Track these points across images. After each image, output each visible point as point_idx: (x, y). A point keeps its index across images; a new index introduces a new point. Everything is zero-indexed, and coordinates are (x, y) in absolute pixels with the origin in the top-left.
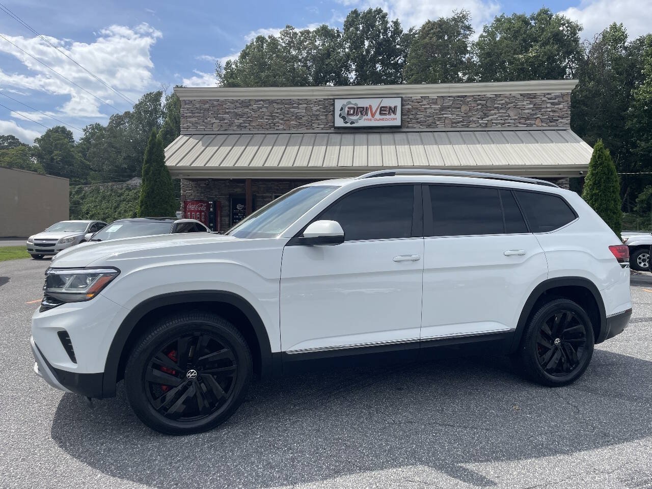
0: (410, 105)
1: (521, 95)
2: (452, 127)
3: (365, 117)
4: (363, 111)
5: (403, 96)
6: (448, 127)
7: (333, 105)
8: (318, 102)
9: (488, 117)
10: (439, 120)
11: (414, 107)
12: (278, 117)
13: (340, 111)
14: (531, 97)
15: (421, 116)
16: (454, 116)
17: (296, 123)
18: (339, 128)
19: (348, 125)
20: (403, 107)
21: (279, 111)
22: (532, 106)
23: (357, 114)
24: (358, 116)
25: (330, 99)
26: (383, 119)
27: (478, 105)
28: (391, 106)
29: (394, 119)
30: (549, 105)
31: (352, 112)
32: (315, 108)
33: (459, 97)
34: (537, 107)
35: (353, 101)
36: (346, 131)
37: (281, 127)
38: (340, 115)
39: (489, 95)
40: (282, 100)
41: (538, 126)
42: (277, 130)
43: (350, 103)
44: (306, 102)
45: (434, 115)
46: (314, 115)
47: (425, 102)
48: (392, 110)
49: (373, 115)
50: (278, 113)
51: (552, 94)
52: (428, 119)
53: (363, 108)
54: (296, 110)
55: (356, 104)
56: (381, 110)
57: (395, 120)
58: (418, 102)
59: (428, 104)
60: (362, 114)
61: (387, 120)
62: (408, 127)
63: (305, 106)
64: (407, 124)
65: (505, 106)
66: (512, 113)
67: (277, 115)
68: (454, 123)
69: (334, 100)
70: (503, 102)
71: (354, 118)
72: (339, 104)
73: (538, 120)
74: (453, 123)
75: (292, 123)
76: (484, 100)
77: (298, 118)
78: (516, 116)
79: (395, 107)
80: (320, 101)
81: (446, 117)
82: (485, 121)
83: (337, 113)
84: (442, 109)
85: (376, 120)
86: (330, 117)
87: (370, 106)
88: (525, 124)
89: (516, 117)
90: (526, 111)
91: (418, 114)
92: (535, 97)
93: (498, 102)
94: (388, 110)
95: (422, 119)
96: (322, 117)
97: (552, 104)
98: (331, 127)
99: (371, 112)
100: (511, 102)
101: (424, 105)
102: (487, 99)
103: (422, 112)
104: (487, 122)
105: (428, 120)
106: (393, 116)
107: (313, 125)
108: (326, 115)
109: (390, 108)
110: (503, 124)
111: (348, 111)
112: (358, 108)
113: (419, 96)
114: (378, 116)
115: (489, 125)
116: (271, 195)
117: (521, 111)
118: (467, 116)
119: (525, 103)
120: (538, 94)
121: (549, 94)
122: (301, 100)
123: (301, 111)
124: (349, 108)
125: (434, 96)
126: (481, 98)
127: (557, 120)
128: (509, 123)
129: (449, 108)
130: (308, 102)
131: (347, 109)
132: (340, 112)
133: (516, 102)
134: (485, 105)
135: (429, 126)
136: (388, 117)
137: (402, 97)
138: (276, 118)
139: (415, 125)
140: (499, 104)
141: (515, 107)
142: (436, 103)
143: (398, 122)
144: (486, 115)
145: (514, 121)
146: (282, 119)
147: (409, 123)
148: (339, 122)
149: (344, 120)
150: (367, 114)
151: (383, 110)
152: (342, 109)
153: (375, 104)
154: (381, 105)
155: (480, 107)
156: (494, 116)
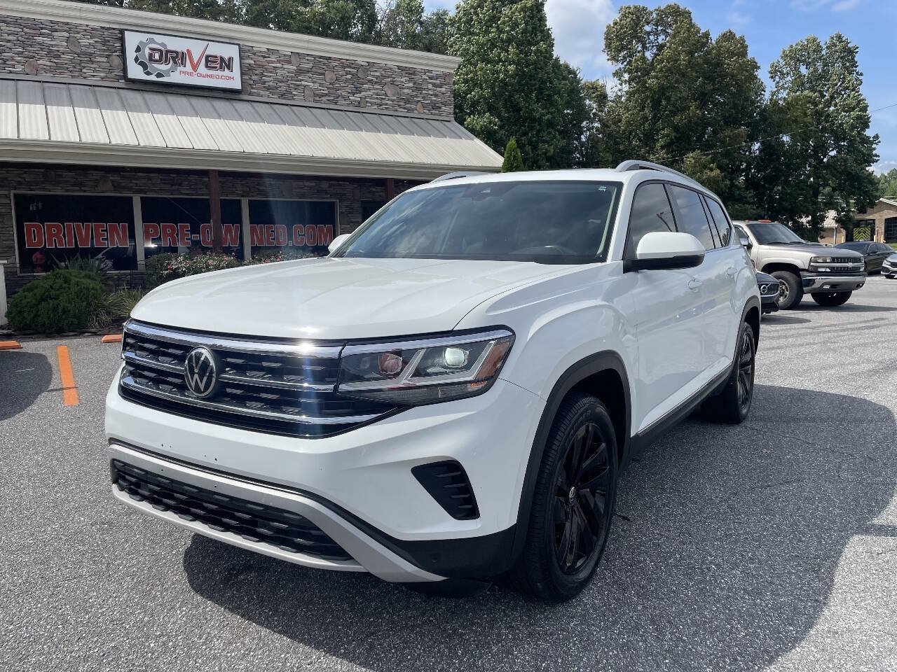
0: (252, 59)
1: (399, 68)
2: (315, 101)
3: (181, 68)
4: (178, 58)
5: (241, 43)
6: (309, 101)
7: (122, 40)
8: (91, 32)
9: (360, 92)
10: (296, 89)
11: (258, 63)
12: (11, 49)
13: (136, 52)
14: (411, 72)
15: (270, 80)
16: (317, 86)
17: (48, 63)
18: (134, 81)
19: (153, 78)
20: (243, 61)
21: (10, 38)
22: (411, 85)
23: (167, 62)
24: (170, 64)
25: (114, 29)
26: (211, 76)
27: (347, 74)
28: (223, 56)
29: (230, 78)
30: (430, 86)
31: (157, 56)
32: (85, 42)
33: (321, 57)
34: (418, 88)
35: (159, 39)
36: (148, 88)
37: (19, 68)
38: (136, 59)
39: (360, 61)
40: (16, 19)
41: (419, 113)
42: (11, 72)
43: (152, 41)
44: (66, 28)
45: (288, 80)
46: (85, 54)
47: (273, 58)
48: (226, 64)
49: (195, 67)
50: (9, 41)
51: (433, 72)
52: (280, 84)
53: (176, 52)
54: (47, 41)
55: (163, 45)
56: (207, 61)
57: (232, 80)
58: (264, 57)
59: (279, 61)
60: (175, 62)
61: (218, 77)
62: (250, 94)
63: (66, 35)
64: (249, 88)
65: (380, 81)
66: (389, 90)
67: (9, 45)
68: (317, 96)
69: (122, 32)
70: (378, 74)
71: (162, 67)
72: (132, 40)
73: (419, 104)
74: (315, 95)
75: (40, 62)
76: (354, 68)
77: (52, 54)
78: (394, 96)
79: (230, 59)
80: (93, 29)
81: (305, 86)
82: (356, 98)
83: (131, 54)
84: (300, 71)
85: (200, 75)
86: (116, 61)
87: (188, 51)
88: (405, 108)
89: (395, 98)
90: (406, 91)
91: (265, 76)
92: (414, 74)
93: (372, 73)
94: (219, 61)
95: (271, 83)
96: (99, 59)
97: (434, 85)
98: (118, 79)
99: (191, 62)
100: (386, 76)
101: (273, 62)
102: (358, 67)
103: (271, 72)
104: (359, 99)
105: (280, 87)
106: (227, 72)
107: (84, 70)
108: (108, 57)
109: (222, 59)
110: (380, 105)
111: (151, 55)
112: (167, 52)
113: (264, 48)
114: (202, 68)
115: (362, 105)
116: (6, 192)
117: (399, 90)
118: (333, 88)
119: (403, 79)
120: (419, 70)
121: (429, 71)
122: (57, 23)
123: (59, 41)
124: (151, 49)
125: (287, 51)
126: (352, 64)
127: (440, 108)
128: (387, 104)
129: (308, 72)
130: (70, 28)
131: (147, 51)
132: (135, 54)
133: (393, 76)
134: (357, 75)
135: (282, 96)
136: (219, 73)
137: (238, 45)
138: (7, 50)
139: (262, 93)
140: (373, 76)
141: (393, 83)
142: (289, 62)
143: (236, 84)
144: (358, 90)
145: (391, 102)
146: (19, 54)
147: (252, 88)
148: (135, 72)
149: (144, 70)
150: (183, 64)
151: (213, 62)
152: (138, 49)
153: (196, 49)
154: (207, 53)
155: (349, 77)
156: (368, 92)
